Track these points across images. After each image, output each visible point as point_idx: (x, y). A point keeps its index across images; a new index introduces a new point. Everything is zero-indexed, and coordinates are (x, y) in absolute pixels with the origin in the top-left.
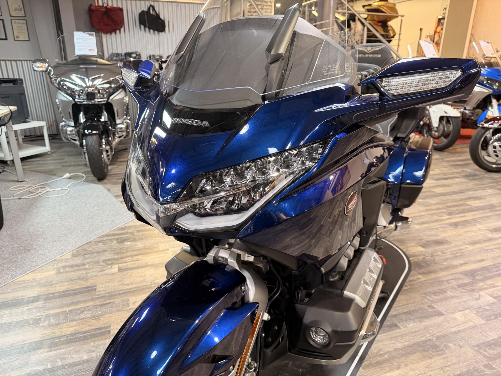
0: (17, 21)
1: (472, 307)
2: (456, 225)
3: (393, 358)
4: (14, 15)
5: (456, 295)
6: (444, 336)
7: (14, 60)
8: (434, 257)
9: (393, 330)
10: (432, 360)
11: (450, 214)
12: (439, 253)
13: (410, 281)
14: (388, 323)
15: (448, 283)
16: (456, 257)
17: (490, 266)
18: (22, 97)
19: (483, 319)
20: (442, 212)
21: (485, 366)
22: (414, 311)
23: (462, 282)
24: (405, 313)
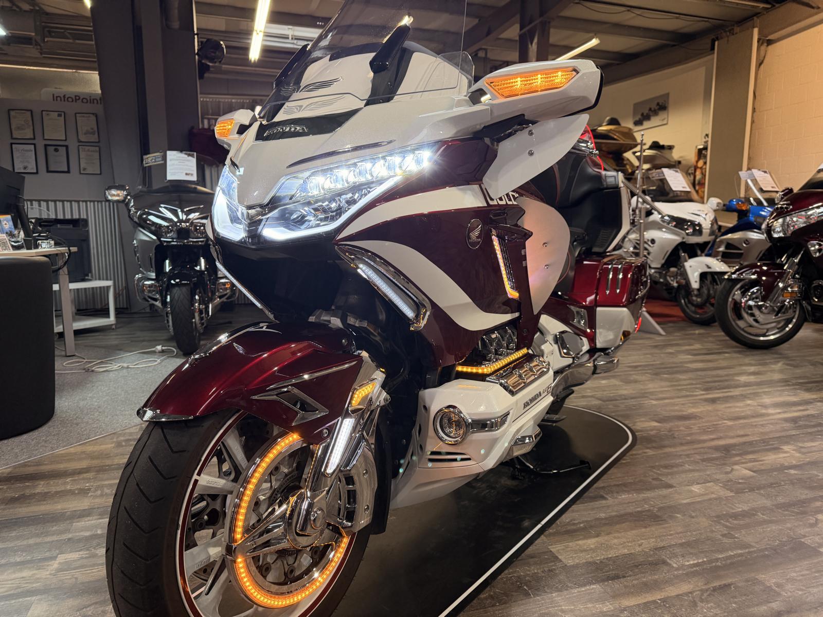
0: (87, 148)
1: (718, 480)
2: (713, 401)
3: (591, 527)
4: (83, 140)
5: (697, 468)
6: (670, 507)
7: (75, 201)
8: (672, 432)
9: (596, 501)
10: (648, 529)
11: (706, 389)
12: (682, 428)
13: (632, 455)
14: (591, 494)
15: (688, 457)
16: (705, 432)
17: (756, 441)
19: (732, 491)
20: (697, 388)
21: (724, 535)
22: (631, 483)
23: (710, 456)
24: (618, 485)
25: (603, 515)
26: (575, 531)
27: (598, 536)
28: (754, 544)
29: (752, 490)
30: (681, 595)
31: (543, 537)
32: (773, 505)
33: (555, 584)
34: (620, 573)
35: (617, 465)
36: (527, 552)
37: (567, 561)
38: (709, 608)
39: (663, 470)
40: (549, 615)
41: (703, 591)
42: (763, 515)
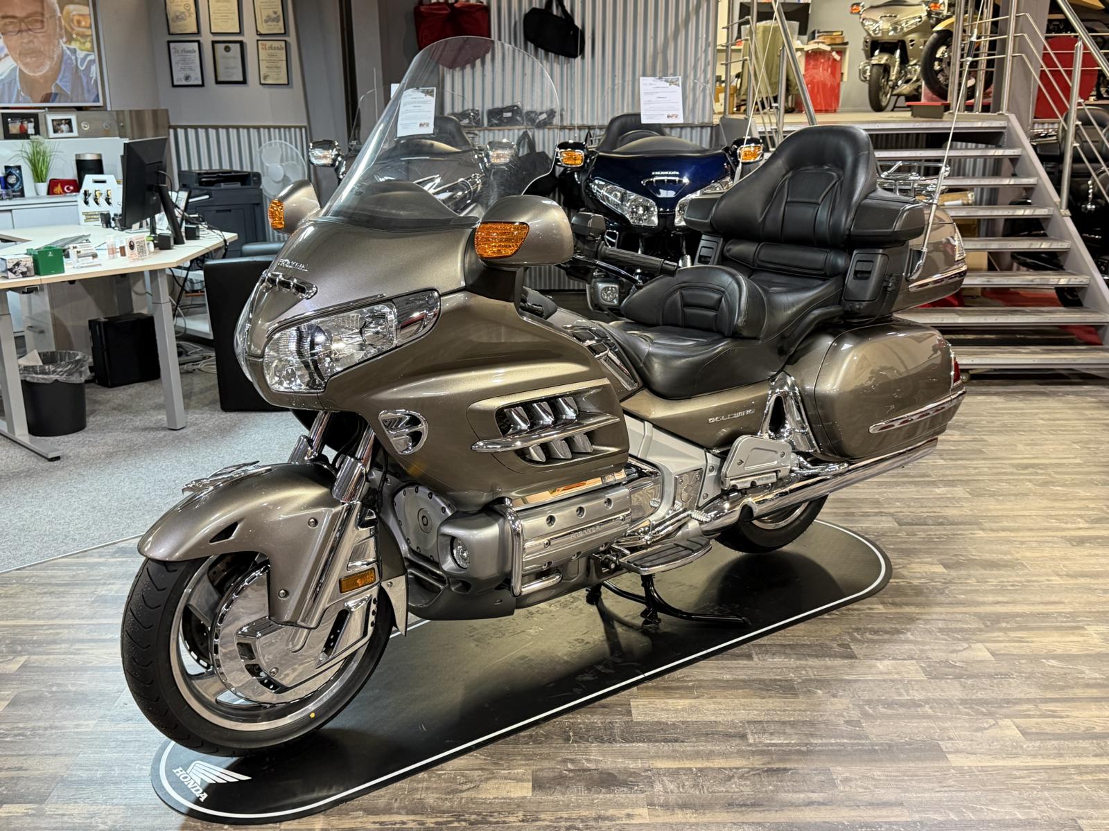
0: (269, 44)
1: (928, 658)
3: (700, 687)
4: (263, 32)
5: (920, 639)
6: (821, 681)
7: (254, 127)
8: (949, 585)
9: (736, 660)
12: (971, 581)
17: (1060, 613)
18: (257, 210)
19: (928, 675)
20: (1082, 516)
21: (848, 722)
22: (803, 646)
23: (959, 625)
24: (784, 646)
25: (727, 677)
26: (678, 688)
27: (698, 697)
28: (871, 736)
29: (958, 677)
30: (724, 769)
31: (635, 689)
32: (962, 700)
33: (605, 737)
34: (682, 738)
35: (813, 620)
36: (604, 701)
37: (637, 716)
38: (740, 785)
39: (868, 636)
40: (572, 761)
41: (752, 769)
42: (931, 708)
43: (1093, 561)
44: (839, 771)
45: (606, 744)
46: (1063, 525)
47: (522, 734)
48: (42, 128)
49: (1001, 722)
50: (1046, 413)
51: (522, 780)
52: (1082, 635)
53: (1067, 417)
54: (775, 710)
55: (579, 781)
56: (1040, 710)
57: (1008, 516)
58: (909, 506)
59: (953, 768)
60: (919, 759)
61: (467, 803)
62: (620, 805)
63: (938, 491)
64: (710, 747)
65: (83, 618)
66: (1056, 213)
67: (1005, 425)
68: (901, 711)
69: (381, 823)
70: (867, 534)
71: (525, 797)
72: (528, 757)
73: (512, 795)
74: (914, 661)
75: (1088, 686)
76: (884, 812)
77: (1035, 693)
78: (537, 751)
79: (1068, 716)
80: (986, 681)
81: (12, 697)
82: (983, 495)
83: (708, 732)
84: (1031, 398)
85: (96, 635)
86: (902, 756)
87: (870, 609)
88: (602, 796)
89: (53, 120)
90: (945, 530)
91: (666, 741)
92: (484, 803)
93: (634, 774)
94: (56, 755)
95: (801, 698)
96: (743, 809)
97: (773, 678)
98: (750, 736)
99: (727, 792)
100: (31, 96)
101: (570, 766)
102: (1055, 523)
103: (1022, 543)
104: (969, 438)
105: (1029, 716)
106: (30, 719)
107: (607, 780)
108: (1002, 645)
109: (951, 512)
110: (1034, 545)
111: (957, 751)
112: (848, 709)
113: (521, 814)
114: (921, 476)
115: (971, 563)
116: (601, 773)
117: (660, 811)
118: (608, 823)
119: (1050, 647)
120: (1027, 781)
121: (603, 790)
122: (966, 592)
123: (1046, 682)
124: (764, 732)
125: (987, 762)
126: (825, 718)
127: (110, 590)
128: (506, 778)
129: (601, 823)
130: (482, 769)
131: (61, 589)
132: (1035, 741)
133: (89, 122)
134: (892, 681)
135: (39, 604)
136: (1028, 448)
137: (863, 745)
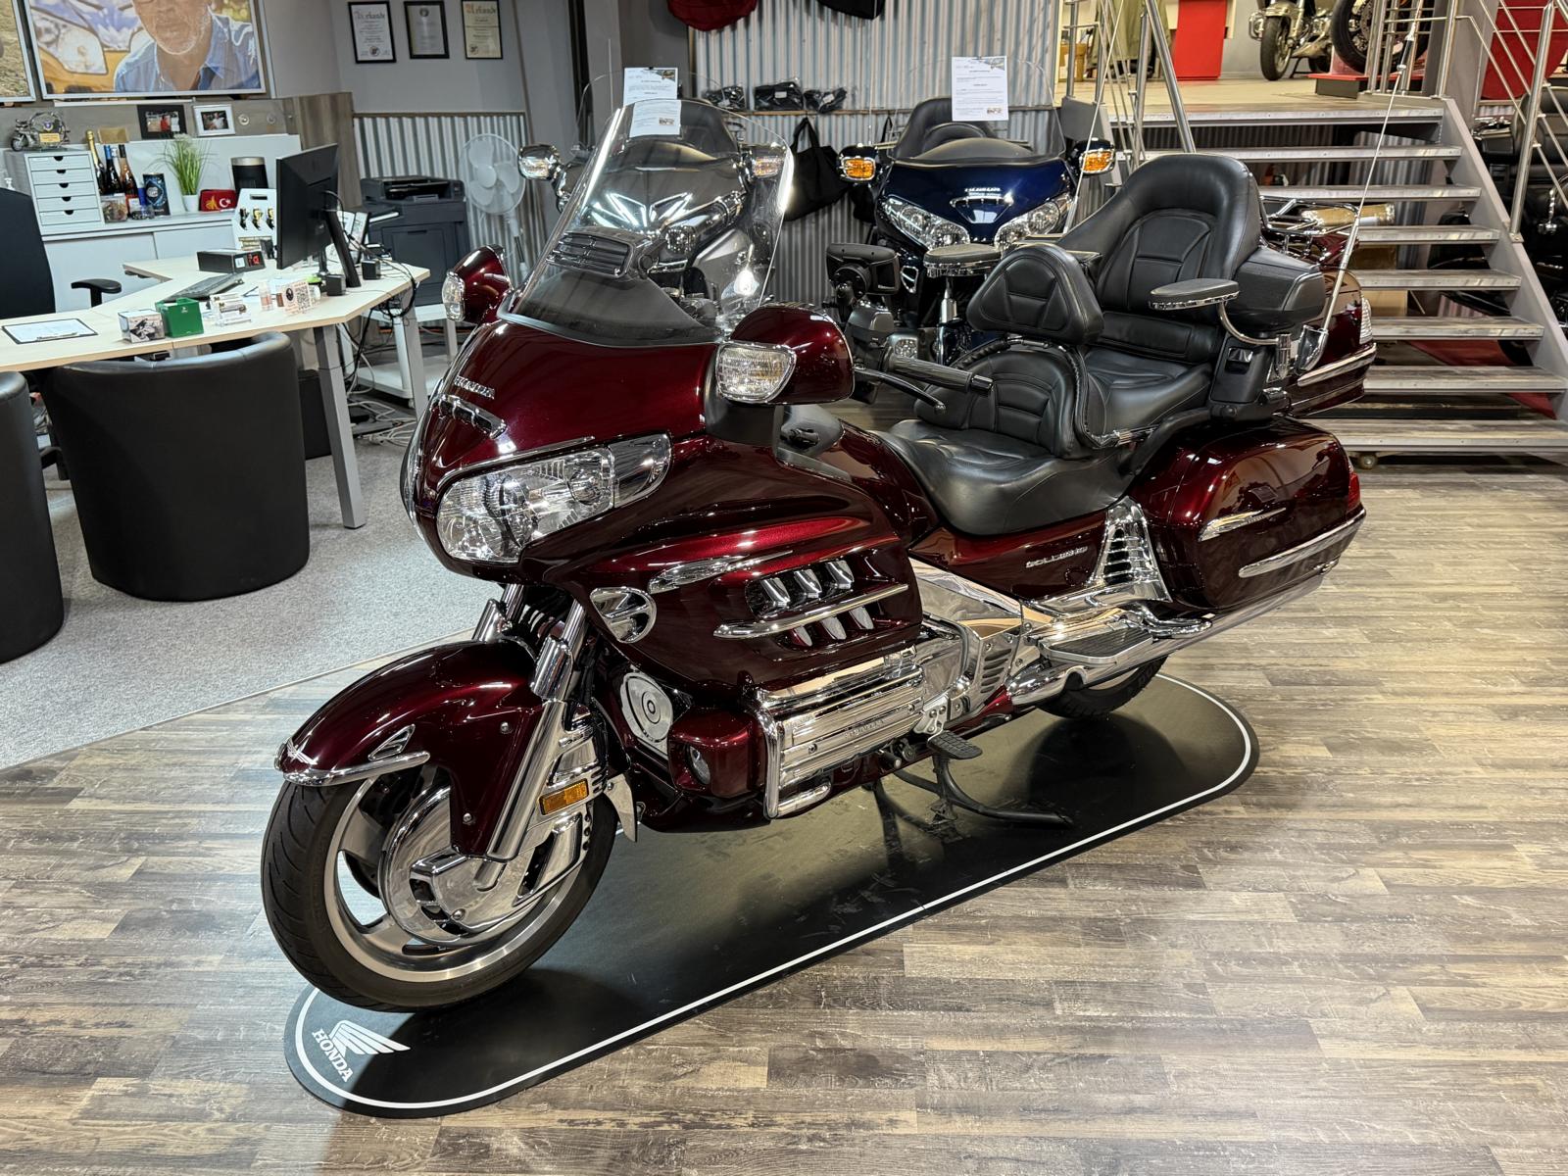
0: (477, 5)
1: (1301, 890)
3: (996, 927)
5: (1291, 860)
6: (1156, 922)
7: (460, 115)
8: (1334, 777)
9: (1046, 887)
12: (1364, 771)
14: (1046, 873)
15: (1300, 836)
16: (1401, 786)
17: (1482, 823)
19: (1299, 915)
21: (1189, 985)
25: (1033, 912)
27: (992, 943)
28: (1221, 1009)
29: (1340, 919)
31: (910, 928)
32: (1342, 954)
33: (865, 999)
34: (968, 1004)
35: (1151, 827)
36: (869, 945)
37: (911, 970)
38: (1041, 1079)
39: (1222, 853)
40: (822, 1035)
41: (1059, 1055)
42: (1301, 966)
43: (1529, 743)
44: (1174, 1061)
45: (869, 1012)
46: (1491, 688)
47: (760, 992)
48: (189, 124)
49: (1393, 991)
50: (1475, 516)
51: (755, 1063)
52: (1510, 859)
53: (1502, 521)
54: (1092, 965)
55: (830, 1066)
56: (1447, 974)
57: (1418, 673)
58: (1286, 656)
59: (1326, 1060)
60: (1280, 1046)
61: (682, 1095)
62: (882, 1106)
63: (1327, 633)
64: (1004, 1020)
65: (218, 803)
66: (1504, 236)
67: (1419, 534)
68: (1260, 970)
69: (571, 1122)
70: (1228, 697)
71: (758, 1089)
72: (766, 1028)
73: (742, 1086)
74: (1281, 894)
75: (1514, 938)
76: (1231, 1127)
77: (1441, 946)
78: (778, 1019)
79: (1484, 985)
80: (1376, 927)
81: (121, 918)
82: (1384, 641)
83: (1004, 995)
84: (1455, 493)
85: (232, 829)
86: (1259, 1041)
87: (1226, 812)
88: (857, 1092)
89: (202, 113)
90: (1333, 693)
91: (948, 1008)
92: (705, 1096)
93: (901, 1058)
94: (169, 1005)
95: (1129, 948)
96: (1043, 1115)
97: (1093, 915)
98: (1057, 1005)
99: (1023, 1089)
100: (174, 82)
101: (819, 1043)
102: (1479, 684)
103: (1435, 714)
104: (1371, 552)
105: (1431, 983)
106: (140, 950)
107: (866, 1067)
108: (1401, 871)
109: (1343, 666)
110: (1451, 717)
111: (1333, 1035)
112: (1189, 965)
113: (750, 1114)
114: (1307, 610)
115: (1365, 744)
116: (859, 1055)
117: (932, 1116)
118: (863, 1132)
119: (1465, 876)
120: (1424, 1084)
121: (861, 1082)
122: (1355, 789)
123: (1459, 930)
124: (1077, 997)
125: (1373, 1052)
126: (1159, 979)
127: (255, 762)
128: (734, 1060)
129: (854, 1133)
130: (704, 1045)
131: (194, 759)
132: (1439, 1021)
133: (249, 114)
134: (1251, 924)
135: (165, 780)
136: (1450, 569)
137: (1206, 1021)
